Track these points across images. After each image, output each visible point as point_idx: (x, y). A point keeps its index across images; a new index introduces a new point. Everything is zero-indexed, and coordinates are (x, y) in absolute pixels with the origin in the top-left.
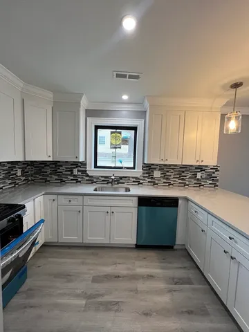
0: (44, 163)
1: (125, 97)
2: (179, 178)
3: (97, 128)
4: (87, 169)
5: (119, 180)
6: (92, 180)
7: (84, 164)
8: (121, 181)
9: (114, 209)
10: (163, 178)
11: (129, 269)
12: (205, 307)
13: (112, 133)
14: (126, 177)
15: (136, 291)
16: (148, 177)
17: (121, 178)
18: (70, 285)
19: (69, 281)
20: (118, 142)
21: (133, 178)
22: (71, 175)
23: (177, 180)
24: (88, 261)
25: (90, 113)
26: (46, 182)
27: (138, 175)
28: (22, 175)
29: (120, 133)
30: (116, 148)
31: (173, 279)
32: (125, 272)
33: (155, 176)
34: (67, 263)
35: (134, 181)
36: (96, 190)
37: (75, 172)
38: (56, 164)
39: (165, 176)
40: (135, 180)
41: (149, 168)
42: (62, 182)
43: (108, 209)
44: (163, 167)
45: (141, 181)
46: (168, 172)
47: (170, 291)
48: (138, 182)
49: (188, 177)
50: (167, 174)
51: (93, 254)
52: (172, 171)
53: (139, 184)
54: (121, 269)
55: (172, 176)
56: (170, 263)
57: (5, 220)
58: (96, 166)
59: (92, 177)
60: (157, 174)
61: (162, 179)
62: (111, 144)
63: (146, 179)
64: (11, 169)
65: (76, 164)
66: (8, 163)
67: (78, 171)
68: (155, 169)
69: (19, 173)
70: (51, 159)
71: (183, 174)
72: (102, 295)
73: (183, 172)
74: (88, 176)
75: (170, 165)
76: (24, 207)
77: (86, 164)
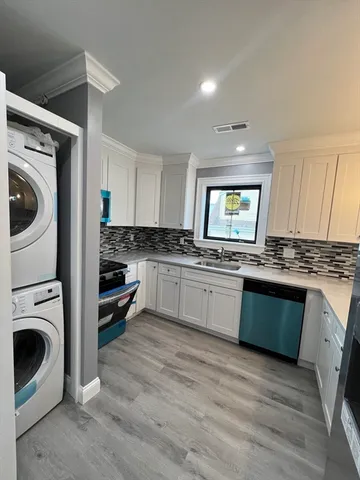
0: (153, 229)
1: (241, 149)
2: (329, 264)
3: (209, 189)
4: (195, 239)
5: (231, 256)
6: (198, 252)
7: (191, 233)
8: (234, 257)
9: (212, 288)
10: (301, 260)
11: (220, 361)
12: (304, 439)
13: (228, 195)
14: (241, 253)
15: (217, 382)
16: (274, 257)
17: (234, 254)
18: (156, 350)
19: (156, 346)
20: (236, 207)
21: (251, 255)
22: (177, 245)
23: (325, 266)
24: (180, 339)
25: (201, 173)
26: (154, 249)
27: (258, 253)
28: (135, 240)
29: (239, 194)
30: (232, 214)
31: (274, 393)
32: (213, 362)
33: (284, 256)
34: (159, 332)
35: (251, 260)
36: (200, 263)
37: (182, 242)
38: (164, 231)
39: (302, 256)
40: (253, 258)
41: (276, 244)
42: (168, 251)
43: (206, 287)
44: (300, 243)
45: (263, 261)
46: (308, 251)
47: (260, 401)
48: (257, 261)
49: (347, 264)
50: (307, 254)
51: (187, 334)
52: (316, 251)
53: (258, 265)
54: (211, 358)
55: (316, 260)
56: (280, 377)
57: (111, 273)
58: (206, 236)
59: (198, 248)
60: (289, 253)
61: (297, 262)
62: (227, 209)
63: (271, 258)
64: (126, 233)
65: (184, 233)
66: (124, 227)
67: (185, 240)
68: (286, 245)
69: (132, 239)
70: (157, 226)
71: (337, 258)
72: (181, 369)
73: (339, 254)
74: (194, 247)
75: (314, 242)
76: (126, 266)
77: (193, 233)
